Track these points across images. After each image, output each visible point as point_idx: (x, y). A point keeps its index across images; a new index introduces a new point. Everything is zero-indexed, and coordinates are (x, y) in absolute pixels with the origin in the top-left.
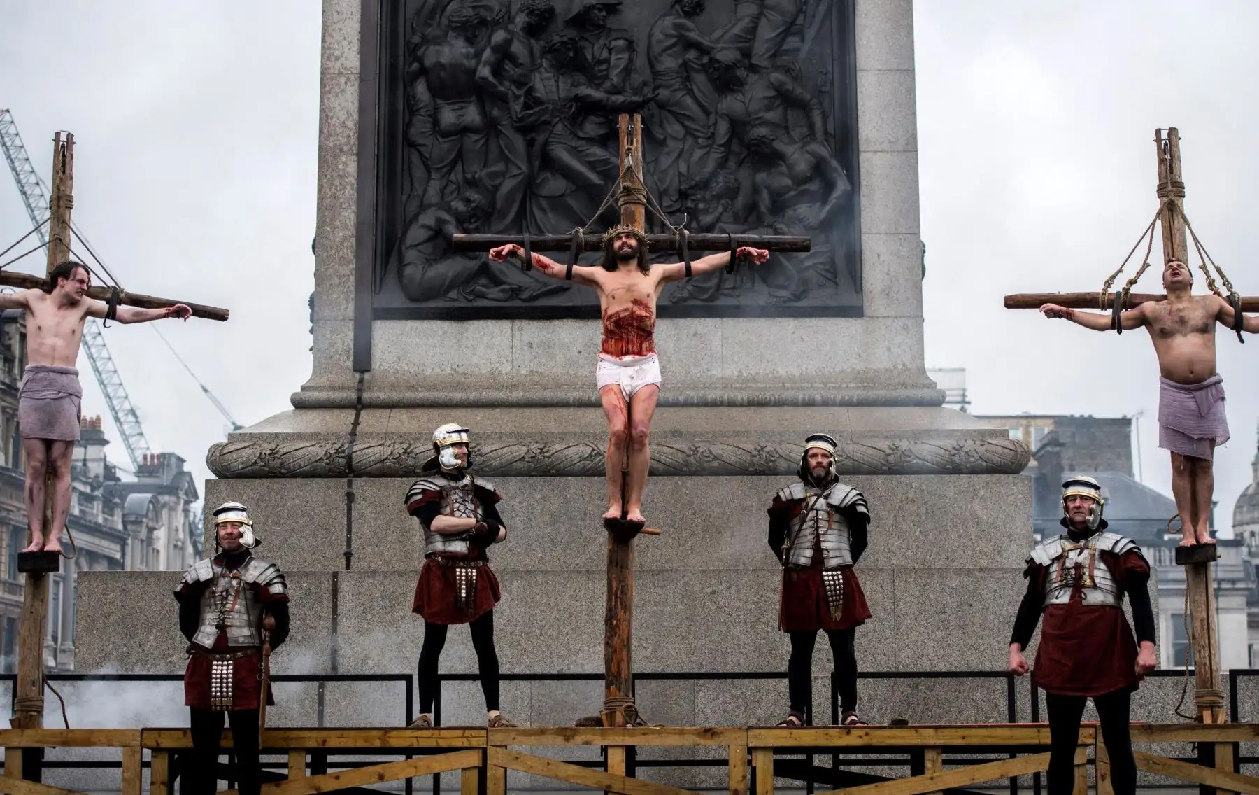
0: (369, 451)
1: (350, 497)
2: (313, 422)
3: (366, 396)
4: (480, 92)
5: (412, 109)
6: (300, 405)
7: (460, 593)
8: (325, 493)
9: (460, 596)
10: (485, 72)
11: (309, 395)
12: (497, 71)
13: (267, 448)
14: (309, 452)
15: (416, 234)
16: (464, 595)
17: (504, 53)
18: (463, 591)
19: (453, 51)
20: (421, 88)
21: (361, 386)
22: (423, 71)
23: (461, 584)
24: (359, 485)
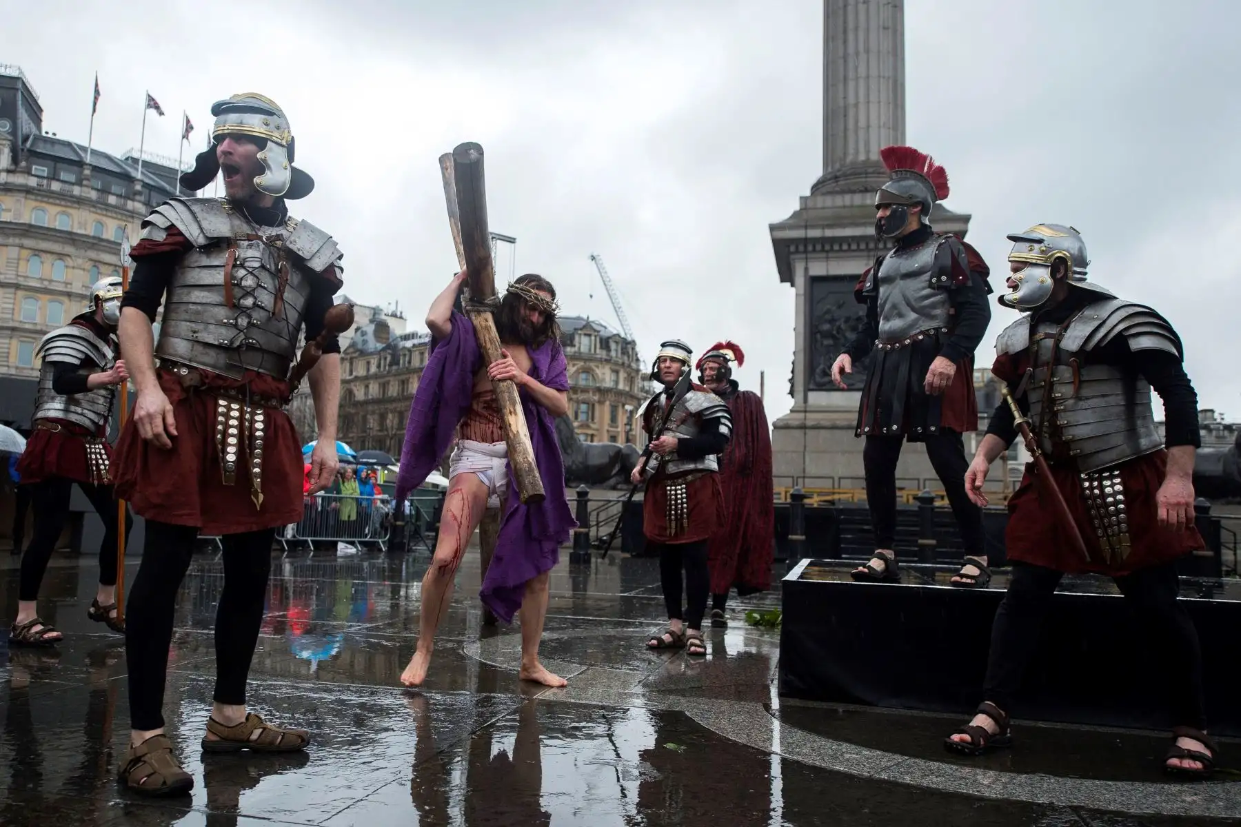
0: (809, 423)
1: (805, 434)
2: (796, 415)
3: (808, 409)
4: (833, 337)
5: (816, 341)
6: (792, 411)
7: (224, 452)
8: (798, 433)
9: (224, 458)
10: (835, 332)
11: (795, 409)
12: (838, 333)
13: (785, 422)
14: (796, 423)
15: (818, 371)
16: (231, 458)
17: (839, 328)
18: (231, 449)
19: (826, 327)
20: (818, 336)
21: (805, 407)
22: (819, 332)
23: (225, 434)
24: (807, 431)
